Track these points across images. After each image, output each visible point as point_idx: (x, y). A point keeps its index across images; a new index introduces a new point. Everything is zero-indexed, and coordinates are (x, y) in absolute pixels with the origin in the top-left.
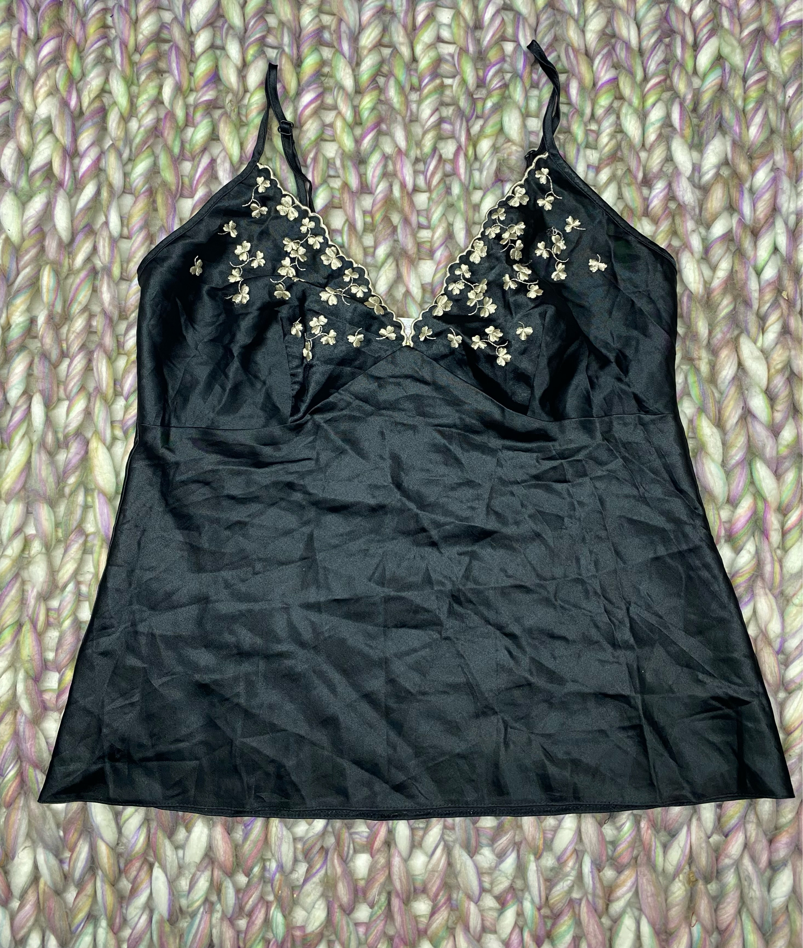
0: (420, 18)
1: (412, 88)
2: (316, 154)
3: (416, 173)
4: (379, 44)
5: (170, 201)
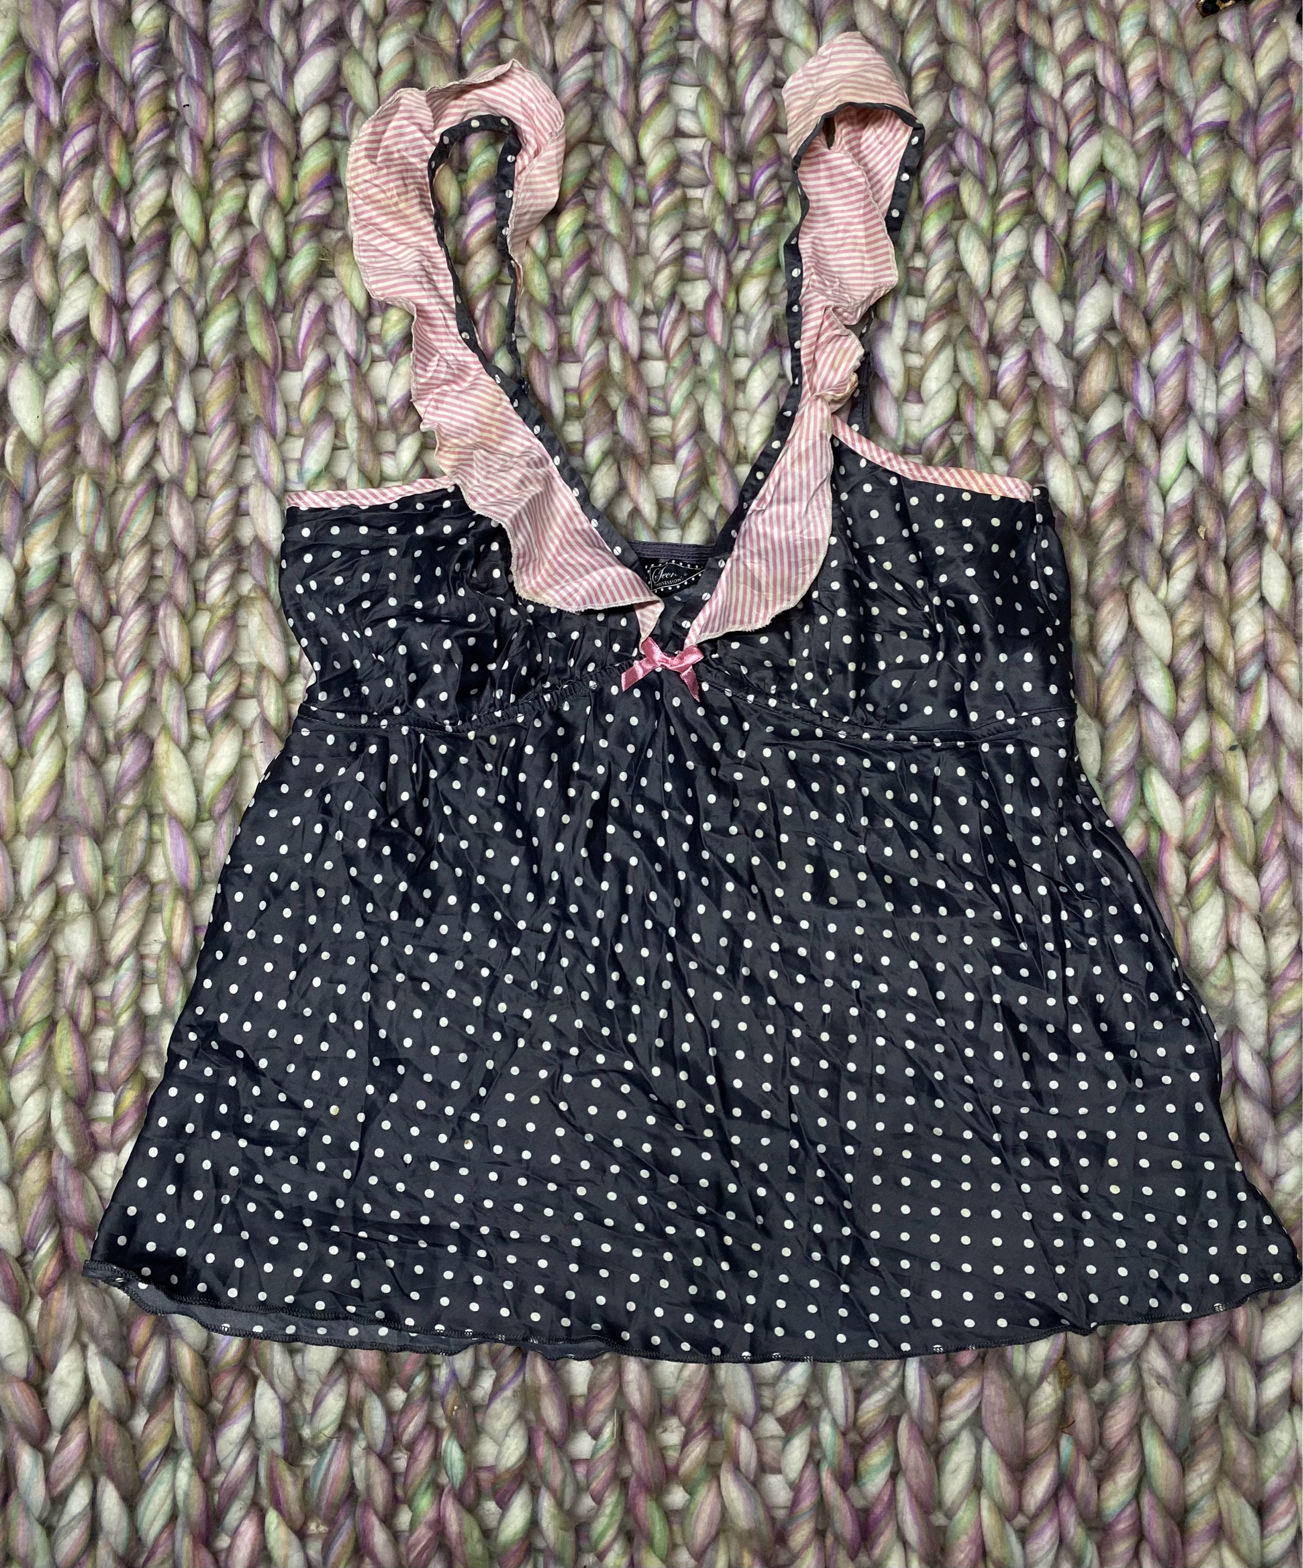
1: (637, 204)
3: (643, 330)
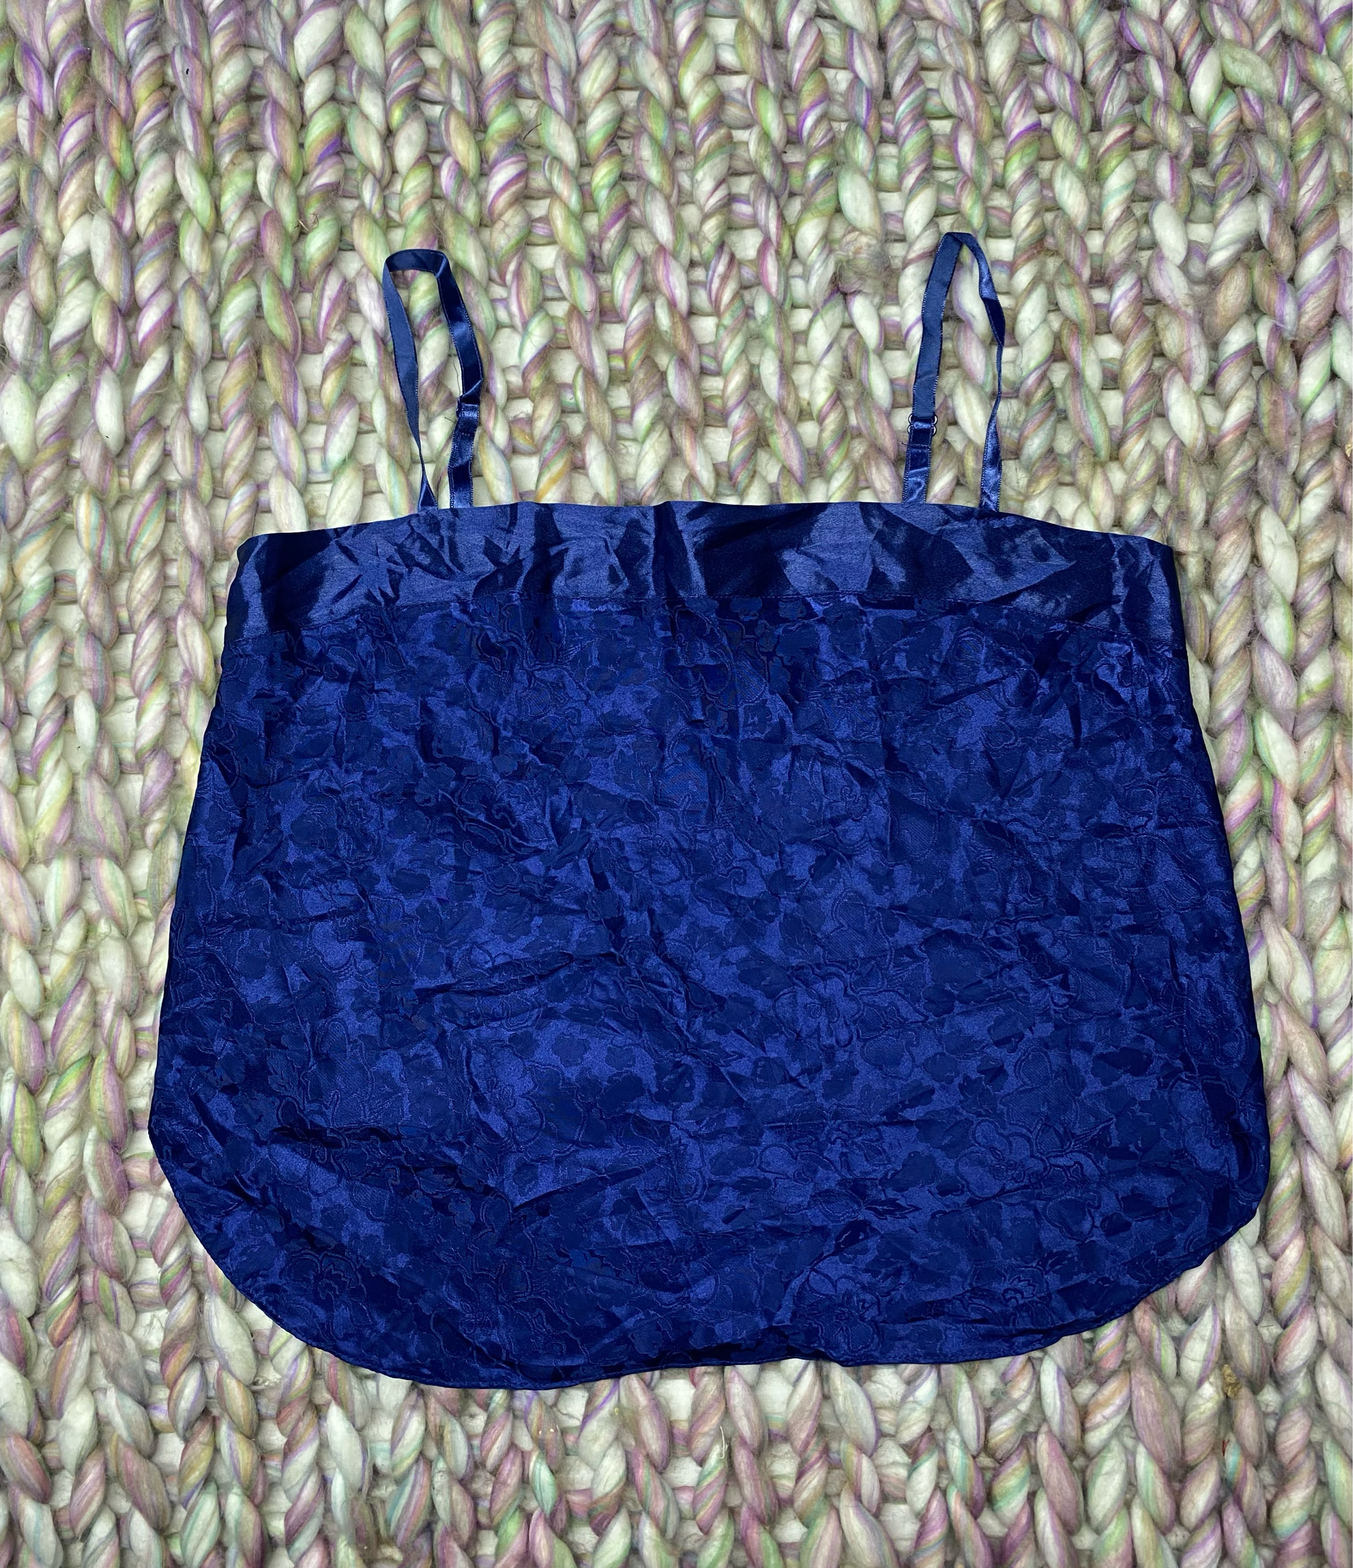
0: (683, 36)
2: (520, 265)
4: (615, 88)
5: (286, 367)
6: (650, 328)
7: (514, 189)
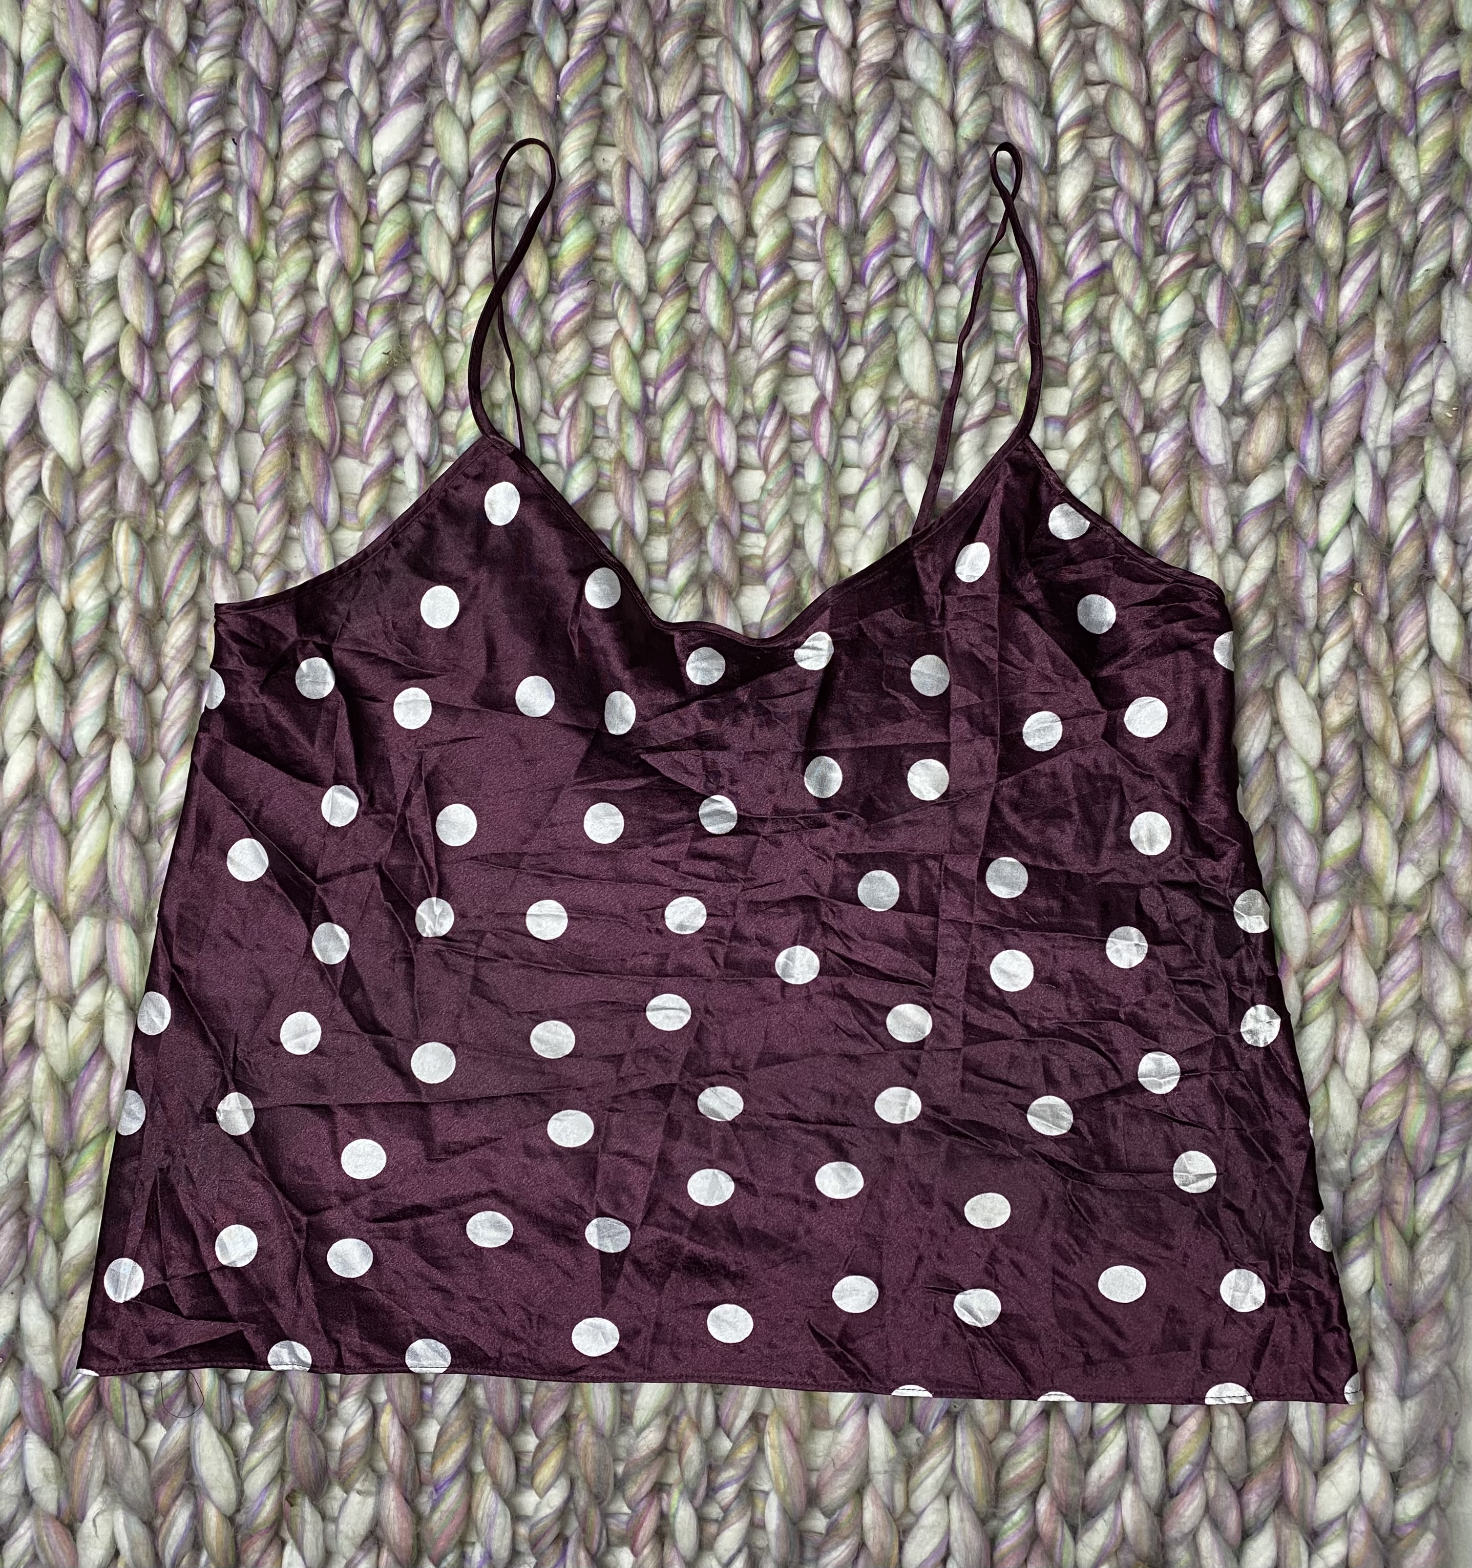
0: (763, 160)
2: (576, 402)
5: (320, 461)
6: (694, 486)
7: (578, 317)
